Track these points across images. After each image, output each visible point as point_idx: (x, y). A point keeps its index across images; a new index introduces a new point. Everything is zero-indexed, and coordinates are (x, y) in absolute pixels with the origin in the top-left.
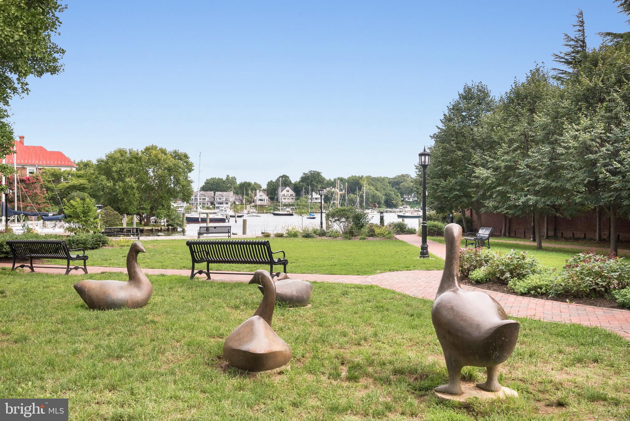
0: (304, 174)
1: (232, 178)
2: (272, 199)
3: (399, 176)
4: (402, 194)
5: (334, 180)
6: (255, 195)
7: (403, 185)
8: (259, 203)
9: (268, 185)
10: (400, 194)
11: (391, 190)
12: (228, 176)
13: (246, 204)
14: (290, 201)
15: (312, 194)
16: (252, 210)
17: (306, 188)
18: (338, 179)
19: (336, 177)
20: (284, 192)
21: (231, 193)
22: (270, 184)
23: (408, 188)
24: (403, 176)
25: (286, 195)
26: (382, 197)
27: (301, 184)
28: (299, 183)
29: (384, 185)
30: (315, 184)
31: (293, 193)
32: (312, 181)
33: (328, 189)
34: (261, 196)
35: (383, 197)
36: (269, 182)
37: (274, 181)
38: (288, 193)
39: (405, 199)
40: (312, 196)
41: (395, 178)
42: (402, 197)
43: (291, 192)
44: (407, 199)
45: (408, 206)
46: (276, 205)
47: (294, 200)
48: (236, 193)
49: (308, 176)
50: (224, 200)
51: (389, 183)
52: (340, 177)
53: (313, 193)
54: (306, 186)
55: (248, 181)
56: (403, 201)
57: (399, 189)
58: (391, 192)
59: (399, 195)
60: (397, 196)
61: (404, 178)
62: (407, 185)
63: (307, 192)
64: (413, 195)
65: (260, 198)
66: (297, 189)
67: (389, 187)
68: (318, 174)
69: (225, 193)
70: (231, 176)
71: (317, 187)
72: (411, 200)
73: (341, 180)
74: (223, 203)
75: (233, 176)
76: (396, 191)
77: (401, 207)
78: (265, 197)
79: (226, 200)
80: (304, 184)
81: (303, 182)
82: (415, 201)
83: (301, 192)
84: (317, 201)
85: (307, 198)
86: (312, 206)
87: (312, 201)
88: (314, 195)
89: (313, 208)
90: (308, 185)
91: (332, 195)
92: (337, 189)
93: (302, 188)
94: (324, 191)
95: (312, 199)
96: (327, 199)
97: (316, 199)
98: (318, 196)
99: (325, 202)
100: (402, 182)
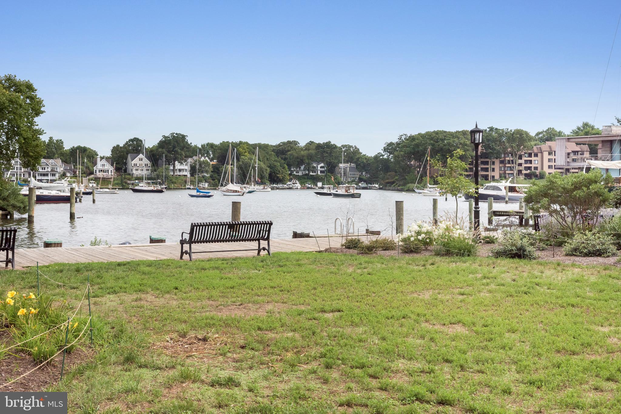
0: (164, 137)
1: (57, 141)
2: (118, 170)
3: (284, 143)
4: (289, 166)
5: (202, 146)
6: (95, 164)
7: (291, 155)
8: (100, 175)
9: (112, 152)
10: (288, 165)
11: (275, 161)
12: (51, 138)
13: (82, 177)
14: (144, 173)
15: (174, 165)
16: (91, 185)
17: (166, 156)
18: (208, 144)
19: (205, 142)
20: (136, 161)
21: (59, 161)
22: (116, 149)
23: (297, 158)
24: (289, 142)
25: (138, 165)
26: (266, 170)
27: (160, 150)
28: (157, 149)
29: (267, 153)
30: (179, 151)
31: (148, 162)
32: (174, 147)
33: (195, 158)
34: (103, 165)
35: (268, 169)
36: (114, 147)
37: (121, 145)
38: (141, 162)
39: (292, 172)
40: (174, 167)
41: (279, 145)
42: (290, 170)
43: (146, 161)
44: (295, 173)
45: (297, 182)
46: (125, 178)
47: (150, 171)
48: (65, 161)
49: (170, 140)
50: (49, 170)
51: (273, 151)
52: (210, 142)
53: (176, 163)
54: (166, 152)
56: (290, 175)
57: (285, 159)
58: (276, 163)
59: (286, 167)
60: (284, 168)
61: (292, 145)
62: (296, 155)
63: (169, 161)
64: (302, 168)
65: (101, 168)
66: (153, 156)
67: (274, 158)
68: (184, 137)
69: (51, 161)
70: (55, 139)
71: (181, 155)
72: (300, 174)
73: (212, 146)
74: (47, 175)
75: (60, 139)
76: (283, 161)
77: (289, 183)
78: (108, 167)
79: (52, 170)
80: (164, 150)
81: (163, 148)
82: (306, 175)
83: (160, 161)
84: (181, 173)
85: (167, 169)
86: (174, 180)
87: (174, 173)
88: (178, 166)
89: (175, 183)
90: (169, 152)
91: (200, 165)
92: (207, 158)
93: (162, 156)
94: (190, 160)
95: (174, 170)
96: (193, 171)
97: (180, 170)
98: (182, 167)
99: (192, 175)
100: (289, 151)
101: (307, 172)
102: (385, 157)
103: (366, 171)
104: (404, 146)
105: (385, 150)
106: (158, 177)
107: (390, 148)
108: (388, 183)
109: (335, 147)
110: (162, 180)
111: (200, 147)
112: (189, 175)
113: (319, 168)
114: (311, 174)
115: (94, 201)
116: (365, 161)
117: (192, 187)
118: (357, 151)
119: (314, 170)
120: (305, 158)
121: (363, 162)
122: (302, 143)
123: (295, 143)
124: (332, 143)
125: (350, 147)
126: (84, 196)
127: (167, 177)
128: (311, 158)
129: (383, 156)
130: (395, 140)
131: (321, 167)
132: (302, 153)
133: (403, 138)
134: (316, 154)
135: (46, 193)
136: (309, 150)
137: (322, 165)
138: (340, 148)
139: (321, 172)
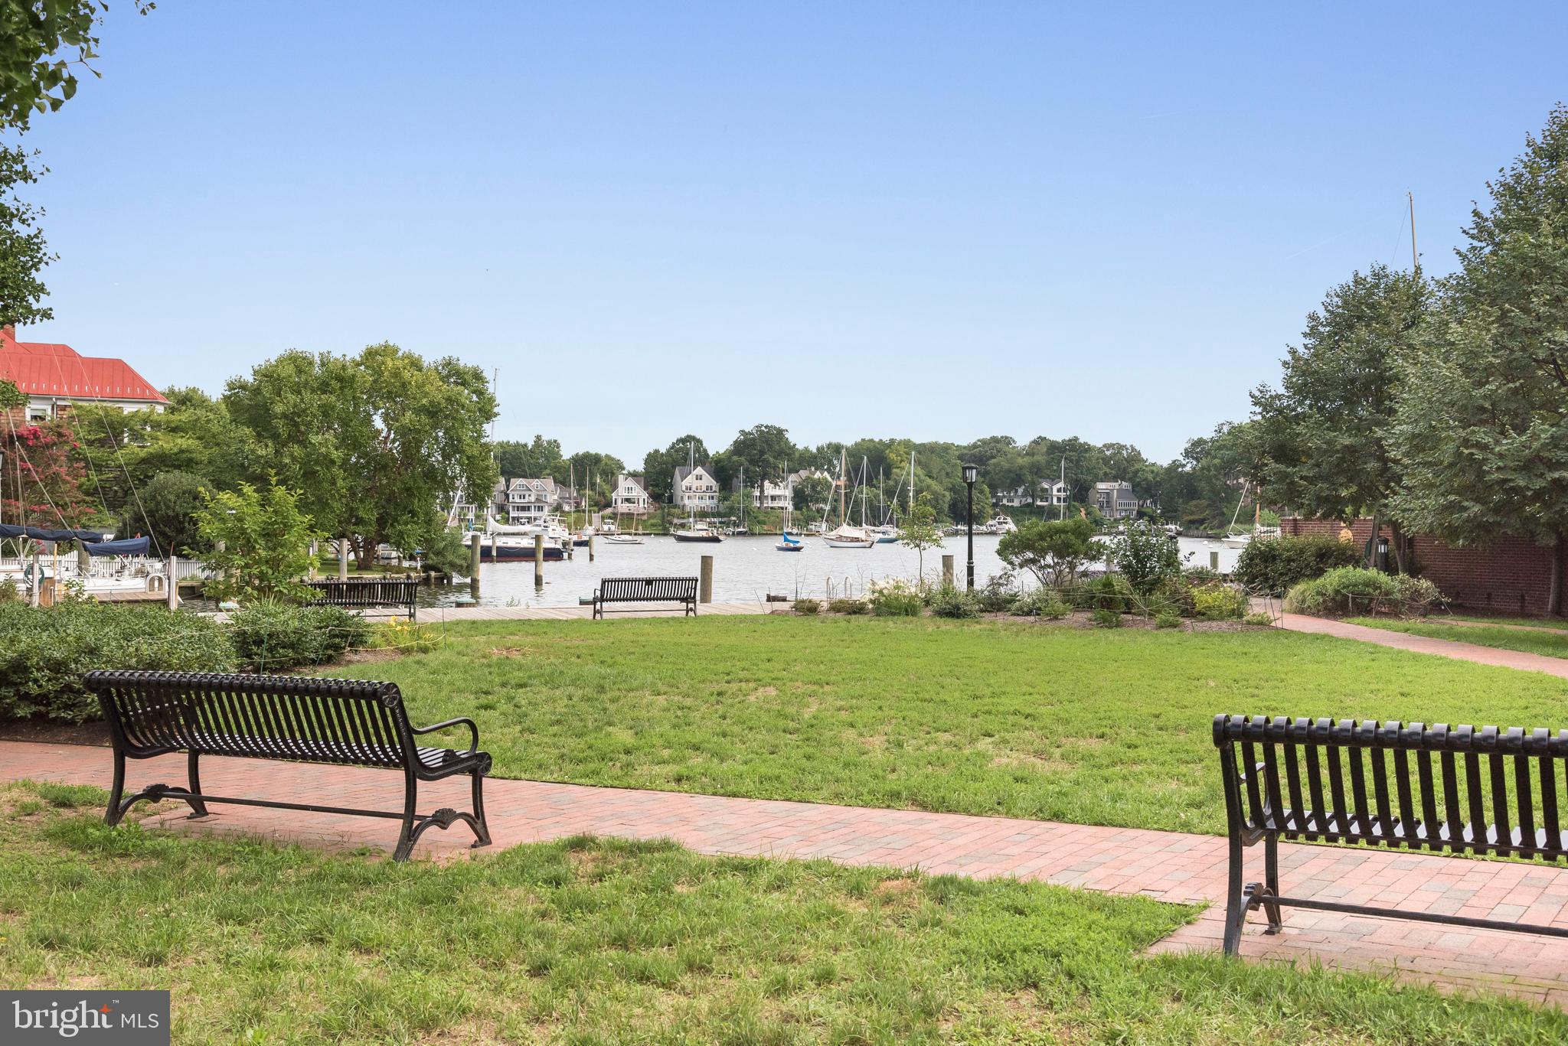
0: (742, 432)
1: (549, 443)
2: (656, 497)
3: (984, 442)
4: (994, 488)
5: (818, 449)
6: (615, 487)
7: (997, 465)
8: (623, 508)
9: (646, 462)
10: (990, 486)
12: (538, 437)
13: (590, 511)
14: (708, 503)
15: (762, 487)
16: (606, 528)
17: (746, 471)
18: (829, 446)
19: (824, 441)
20: (690, 480)
21: (550, 482)
22: (652, 458)
23: (1009, 471)
24: (994, 440)
25: (694, 489)
26: (944, 496)
27: (735, 458)
28: (729, 458)
29: (948, 462)
30: (772, 460)
31: (713, 483)
32: (762, 453)
33: (804, 473)
34: (629, 489)
35: (947, 494)
36: (649, 455)
37: (663, 450)
38: (698, 483)
39: (999, 499)
40: (762, 491)
41: (975, 446)
42: (994, 495)
43: (708, 480)
44: (1005, 501)
45: (1009, 520)
46: (669, 515)
47: (715, 501)
48: (562, 482)
49: (754, 439)
50: (533, 499)
51: (961, 457)
52: (835, 441)
53: (767, 483)
54: (746, 464)
55: (593, 452)
56: (995, 505)
59: (986, 489)
60: (981, 491)
61: (999, 446)
62: (1006, 465)
63: (751, 482)
64: (1020, 491)
65: (626, 495)
66: (723, 471)
68: (780, 432)
69: (535, 482)
70: (546, 438)
71: (775, 468)
72: (1016, 503)
73: (837, 449)
74: (529, 509)
75: (553, 438)
77: (990, 522)
78: (640, 494)
79: (538, 500)
80: (743, 459)
81: (740, 456)
82: (1028, 505)
83: (735, 479)
84: (776, 504)
85: (748, 496)
86: (761, 518)
87: (761, 503)
88: (769, 489)
89: (764, 523)
90: (752, 462)
91: (814, 487)
92: (826, 473)
93: (738, 470)
94: (793, 477)
95: (762, 498)
96: (800, 498)
97: (773, 498)
98: (777, 492)
99: (797, 507)
100: (993, 457)
101: (1030, 500)
102: (1188, 468)
103: (1152, 496)
104: (1220, 448)
105: (1187, 454)
106: (732, 511)
107: (1197, 448)
109: (1086, 449)
110: (739, 517)
111: (815, 451)
112: (790, 508)
113: (1055, 492)
114: (1039, 503)
115: (591, 558)
116: (1150, 477)
117: (795, 531)
118: (1135, 457)
119: (1045, 495)
120: (1025, 471)
121: (1146, 479)
123: (1007, 441)
124: (1082, 441)
125: (1121, 447)
126: (575, 548)
127: (747, 512)
128: (1038, 471)
129: (1184, 466)
130: (1208, 434)
131: (1059, 490)
132: (1020, 461)
133: (1225, 429)
134: (1048, 463)
135: (512, 542)
136: (1033, 455)
137: (1061, 485)
138: (1100, 450)
139: (1059, 499)
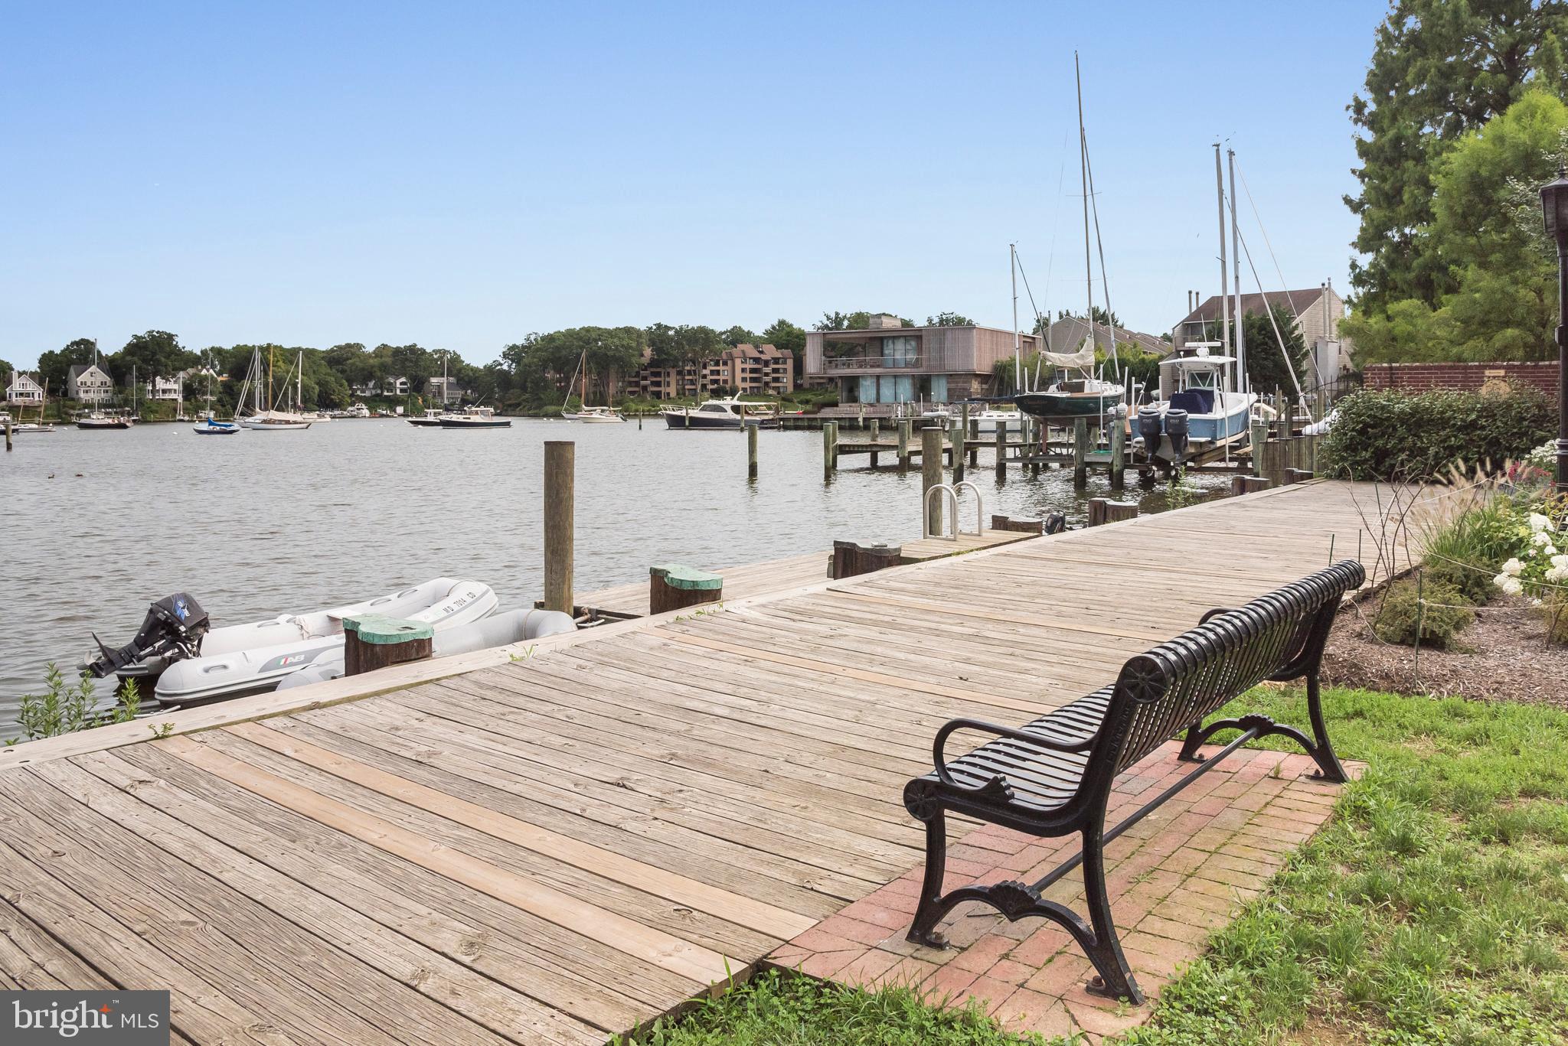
0: (135, 337)
2: (51, 392)
3: (340, 348)
4: (350, 383)
5: (202, 352)
6: (8, 383)
7: (353, 364)
8: (17, 401)
9: (40, 362)
10: (347, 381)
11: (329, 375)
14: (100, 396)
15: (154, 382)
16: (1, 418)
17: (139, 369)
18: (212, 349)
19: (207, 346)
20: (85, 377)
22: (47, 359)
23: (363, 369)
24: (348, 345)
25: (89, 384)
26: (314, 389)
27: (128, 358)
28: (123, 358)
29: (314, 362)
30: (163, 359)
31: (107, 379)
32: (154, 354)
33: (191, 371)
34: (24, 385)
35: (317, 387)
36: (43, 356)
37: (57, 352)
38: (94, 379)
39: (355, 391)
40: (154, 386)
41: (332, 350)
42: (351, 388)
43: (103, 377)
44: (359, 393)
45: (364, 406)
46: (64, 406)
47: (110, 394)
49: (146, 342)
51: (323, 358)
52: (217, 345)
53: (158, 379)
54: (138, 363)
56: (352, 395)
57: (343, 372)
58: (328, 378)
59: (346, 384)
60: (341, 385)
62: (361, 365)
63: (145, 377)
64: (371, 384)
65: (20, 390)
66: (117, 368)
67: (324, 369)
68: (171, 337)
71: (166, 366)
72: (367, 394)
73: (218, 352)
76: (339, 375)
77: (350, 408)
78: (33, 388)
80: (136, 359)
81: (133, 356)
82: (377, 395)
83: (128, 377)
84: (167, 396)
85: (142, 390)
86: (154, 408)
87: (154, 396)
88: (160, 384)
89: (157, 412)
90: (145, 361)
91: (201, 383)
92: (211, 371)
93: (132, 368)
94: (181, 374)
95: (154, 391)
96: (189, 391)
97: (164, 391)
98: (168, 386)
99: (185, 398)
100: (348, 359)
101: (379, 392)
102: (505, 367)
103: (471, 388)
104: (537, 350)
105: (505, 356)
106: (126, 402)
107: (514, 353)
108: (510, 406)
109: (423, 352)
110: (132, 408)
111: (199, 353)
112: (180, 399)
113: (398, 385)
114: (386, 393)
116: (471, 374)
117: (186, 418)
118: (456, 359)
119: (391, 387)
120: (374, 369)
121: (468, 375)
122: (370, 348)
123: (359, 346)
124: (419, 347)
125: (445, 352)
127: (141, 403)
128: (385, 369)
129: (501, 365)
130: (520, 341)
131: (401, 384)
132: (371, 361)
133: (532, 338)
134: (393, 363)
136: (381, 357)
137: (403, 379)
138: (431, 355)
139: (402, 390)
